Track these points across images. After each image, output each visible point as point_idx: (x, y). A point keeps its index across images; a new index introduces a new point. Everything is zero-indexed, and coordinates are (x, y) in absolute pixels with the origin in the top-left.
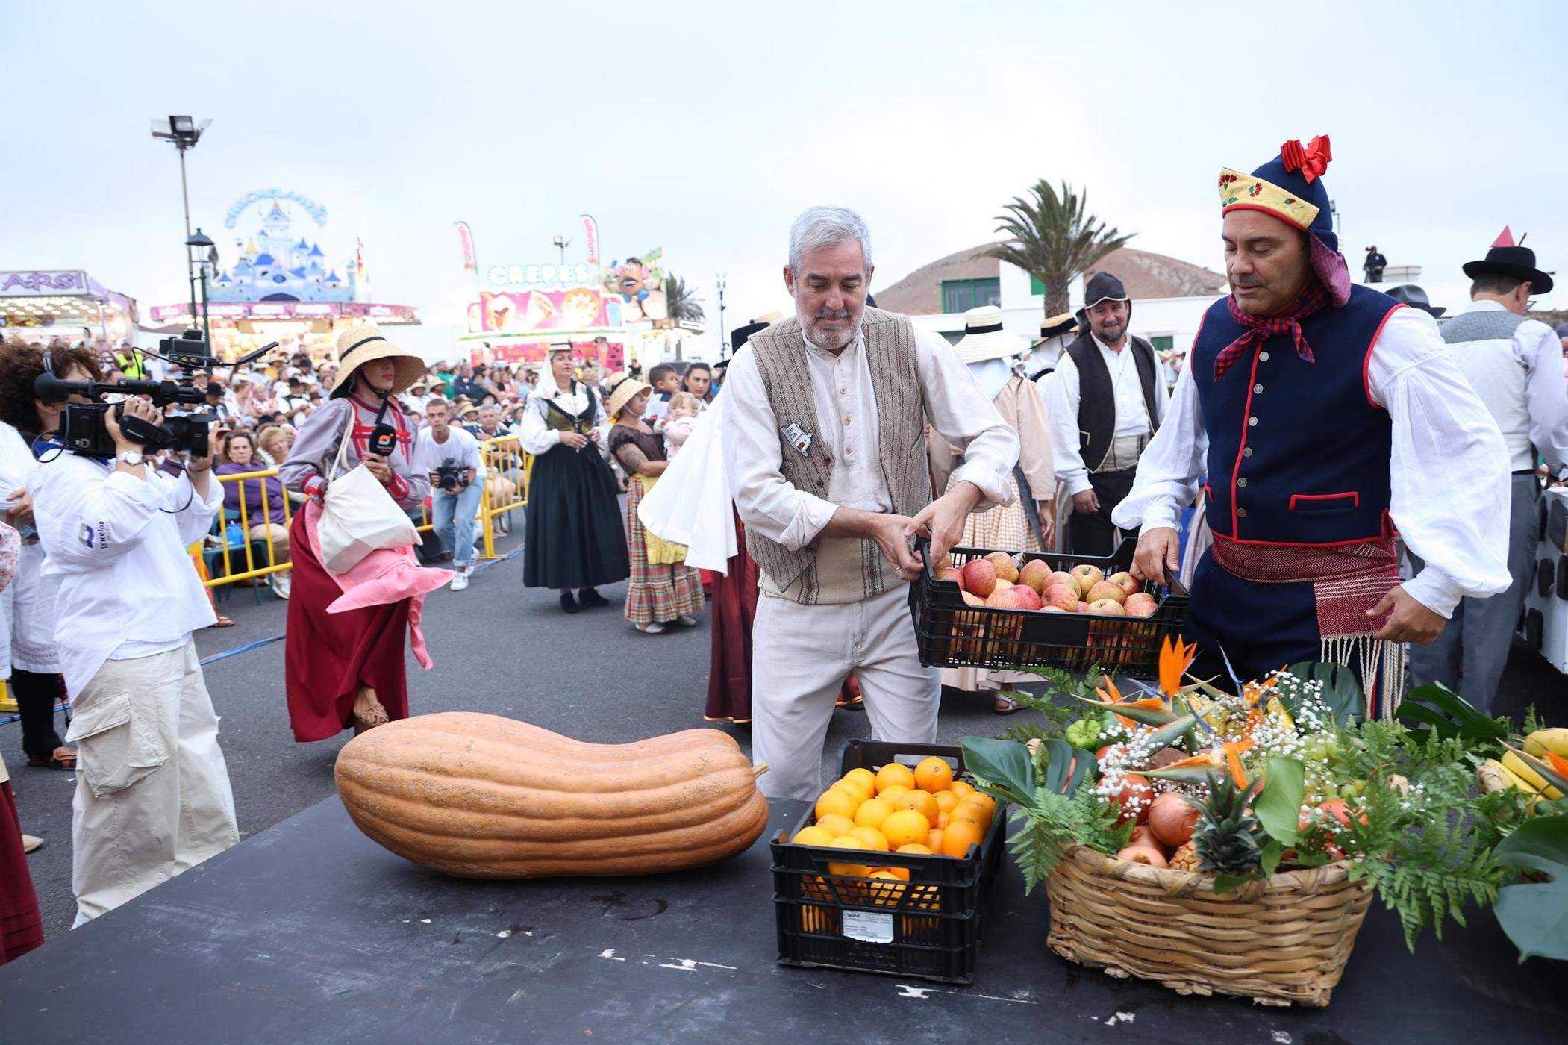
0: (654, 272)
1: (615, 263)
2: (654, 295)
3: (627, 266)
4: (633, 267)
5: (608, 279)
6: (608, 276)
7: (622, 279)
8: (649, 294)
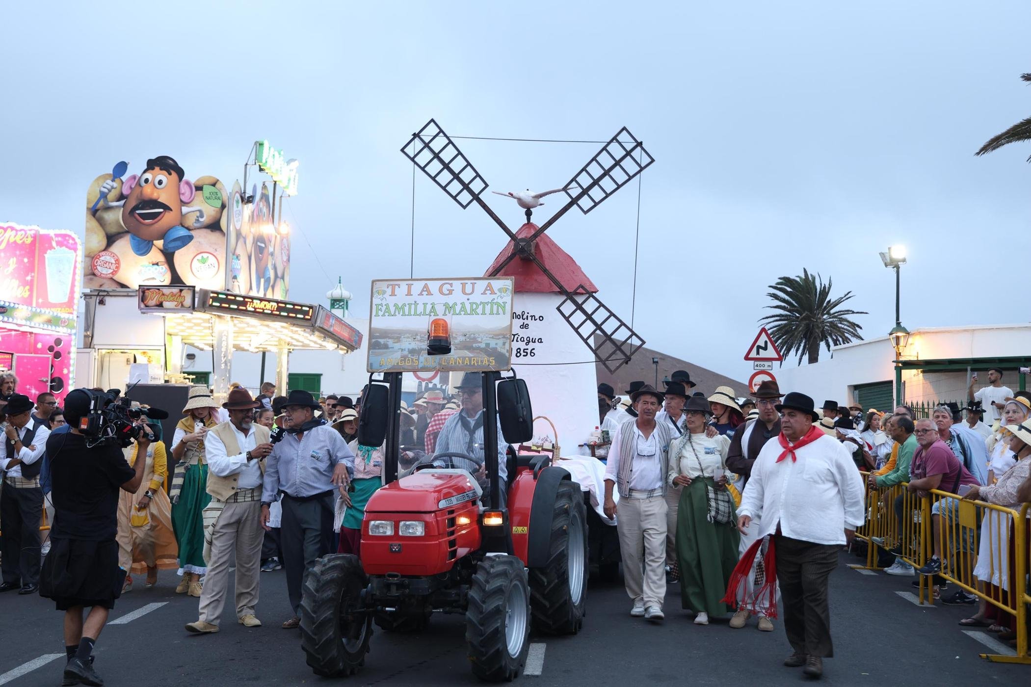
0: (207, 189)
1: (121, 168)
2: (202, 238)
3: (148, 175)
4: (162, 176)
5: (101, 203)
6: (104, 196)
7: (132, 203)
8: (191, 238)
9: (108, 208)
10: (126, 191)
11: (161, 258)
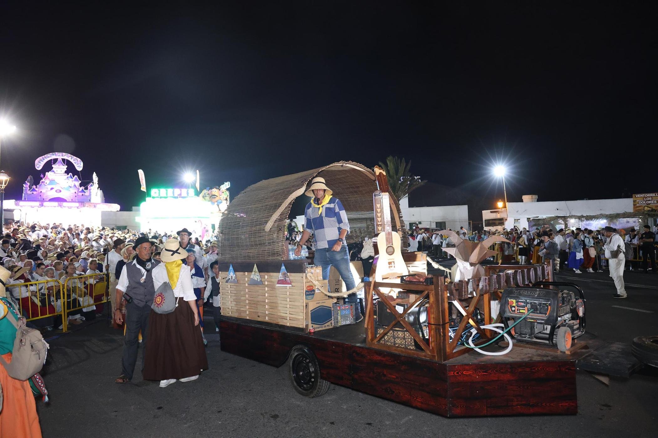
0: (225, 193)
3: (213, 190)
4: (216, 190)
5: (205, 195)
6: (205, 194)
7: (211, 195)
8: (222, 202)
9: (206, 196)
10: (209, 193)
11: (217, 206)
